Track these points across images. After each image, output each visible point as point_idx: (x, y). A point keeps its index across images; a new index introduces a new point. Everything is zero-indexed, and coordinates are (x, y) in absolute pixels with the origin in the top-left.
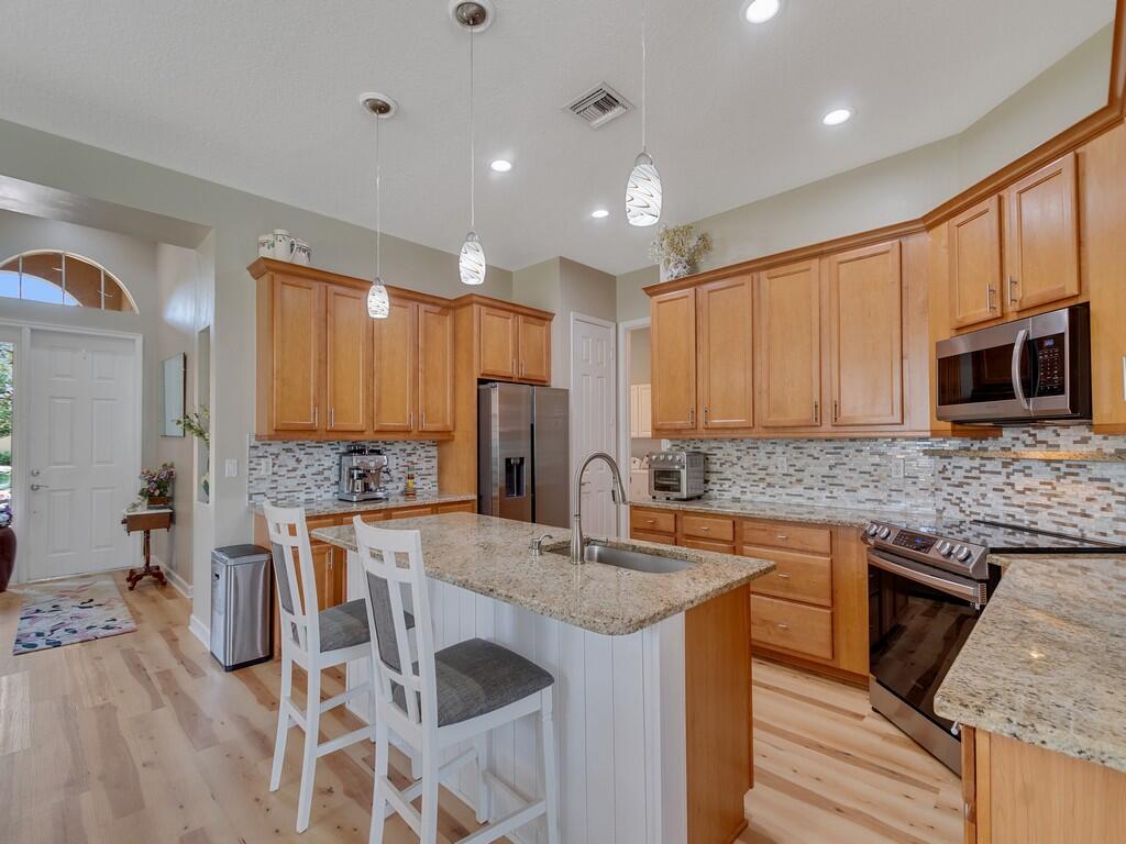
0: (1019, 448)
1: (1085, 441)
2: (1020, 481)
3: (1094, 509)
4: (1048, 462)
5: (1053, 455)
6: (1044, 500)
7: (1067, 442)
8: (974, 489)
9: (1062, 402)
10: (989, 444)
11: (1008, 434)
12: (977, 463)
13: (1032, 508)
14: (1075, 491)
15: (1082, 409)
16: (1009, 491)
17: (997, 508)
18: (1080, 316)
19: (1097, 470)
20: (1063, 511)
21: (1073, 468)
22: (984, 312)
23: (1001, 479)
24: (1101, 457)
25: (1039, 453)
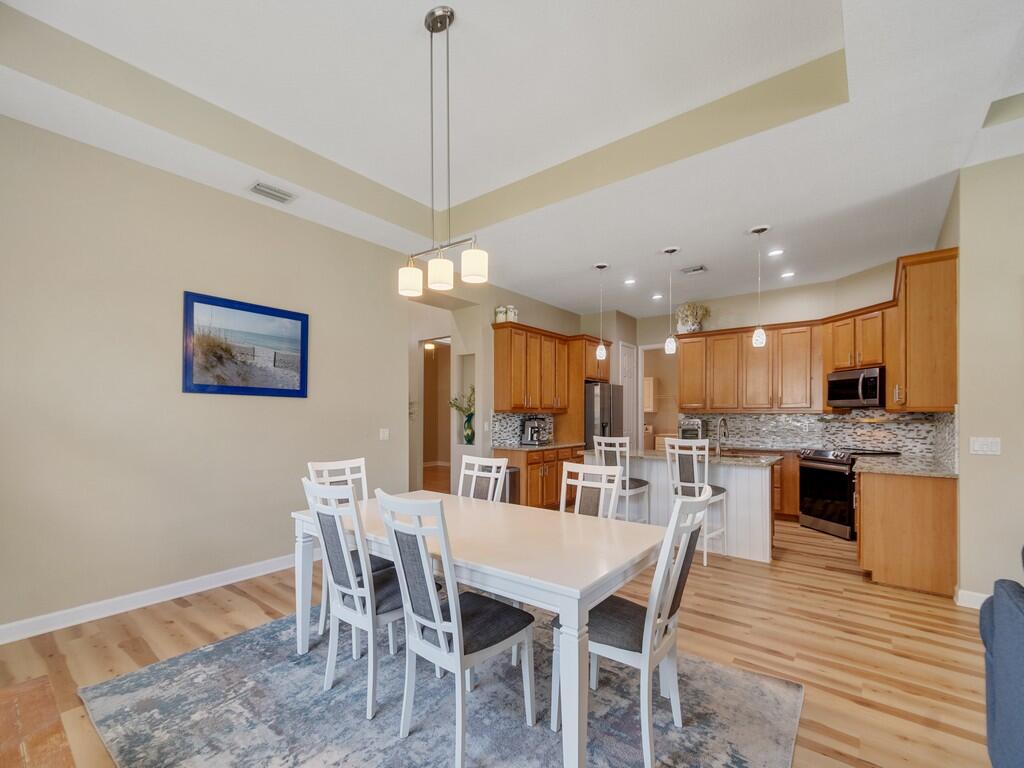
0: (859, 418)
1: (883, 415)
2: (859, 431)
3: (886, 440)
4: (870, 423)
5: (872, 421)
6: (868, 438)
7: (877, 416)
8: (840, 435)
9: (876, 401)
10: (847, 417)
11: (854, 412)
12: (842, 424)
13: (864, 442)
14: (880, 434)
15: (882, 404)
16: (855, 436)
17: (850, 442)
18: (883, 370)
19: (887, 426)
20: (875, 442)
21: (879, 426)
22: (847, 364)
23: (852, 430)
24: (888, 421)
25: (867, 420)
